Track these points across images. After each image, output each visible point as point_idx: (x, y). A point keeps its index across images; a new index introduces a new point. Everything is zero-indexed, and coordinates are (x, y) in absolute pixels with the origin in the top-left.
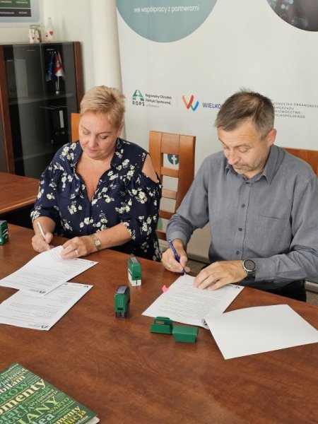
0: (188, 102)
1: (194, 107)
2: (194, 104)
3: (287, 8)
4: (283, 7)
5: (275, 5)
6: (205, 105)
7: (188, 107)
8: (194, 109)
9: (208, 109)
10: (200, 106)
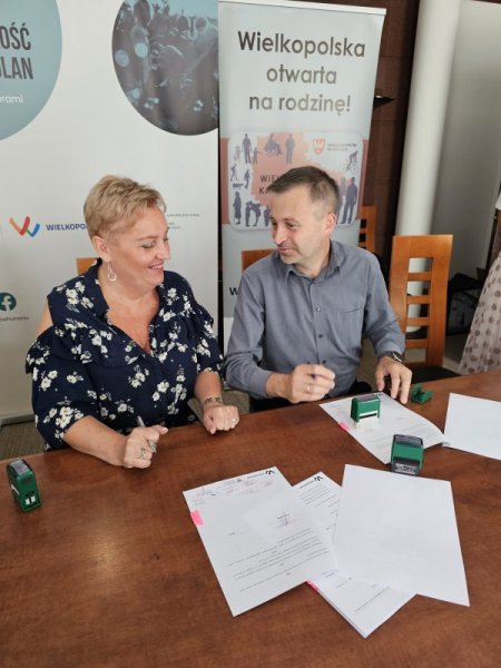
0: (21, 226)
1: (32, 231)
2: (31, 228)
3: (152, 108)
4: (147, 105)
5: (137, 103)
6: (50, 228)
7: (22, 233)
8: (32, 235)
9: (55, 232)
10: (43, 229)
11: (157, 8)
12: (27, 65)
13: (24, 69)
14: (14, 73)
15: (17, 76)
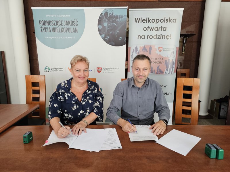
5: (103, 38)
11: (110, 14)
12: (76, 29)
13: (76, 30)
14: (73, 31)
15: (74, 32)
